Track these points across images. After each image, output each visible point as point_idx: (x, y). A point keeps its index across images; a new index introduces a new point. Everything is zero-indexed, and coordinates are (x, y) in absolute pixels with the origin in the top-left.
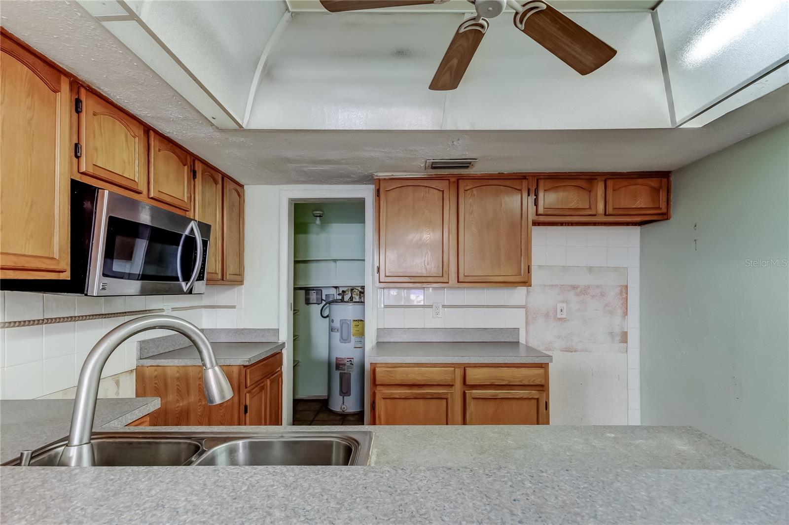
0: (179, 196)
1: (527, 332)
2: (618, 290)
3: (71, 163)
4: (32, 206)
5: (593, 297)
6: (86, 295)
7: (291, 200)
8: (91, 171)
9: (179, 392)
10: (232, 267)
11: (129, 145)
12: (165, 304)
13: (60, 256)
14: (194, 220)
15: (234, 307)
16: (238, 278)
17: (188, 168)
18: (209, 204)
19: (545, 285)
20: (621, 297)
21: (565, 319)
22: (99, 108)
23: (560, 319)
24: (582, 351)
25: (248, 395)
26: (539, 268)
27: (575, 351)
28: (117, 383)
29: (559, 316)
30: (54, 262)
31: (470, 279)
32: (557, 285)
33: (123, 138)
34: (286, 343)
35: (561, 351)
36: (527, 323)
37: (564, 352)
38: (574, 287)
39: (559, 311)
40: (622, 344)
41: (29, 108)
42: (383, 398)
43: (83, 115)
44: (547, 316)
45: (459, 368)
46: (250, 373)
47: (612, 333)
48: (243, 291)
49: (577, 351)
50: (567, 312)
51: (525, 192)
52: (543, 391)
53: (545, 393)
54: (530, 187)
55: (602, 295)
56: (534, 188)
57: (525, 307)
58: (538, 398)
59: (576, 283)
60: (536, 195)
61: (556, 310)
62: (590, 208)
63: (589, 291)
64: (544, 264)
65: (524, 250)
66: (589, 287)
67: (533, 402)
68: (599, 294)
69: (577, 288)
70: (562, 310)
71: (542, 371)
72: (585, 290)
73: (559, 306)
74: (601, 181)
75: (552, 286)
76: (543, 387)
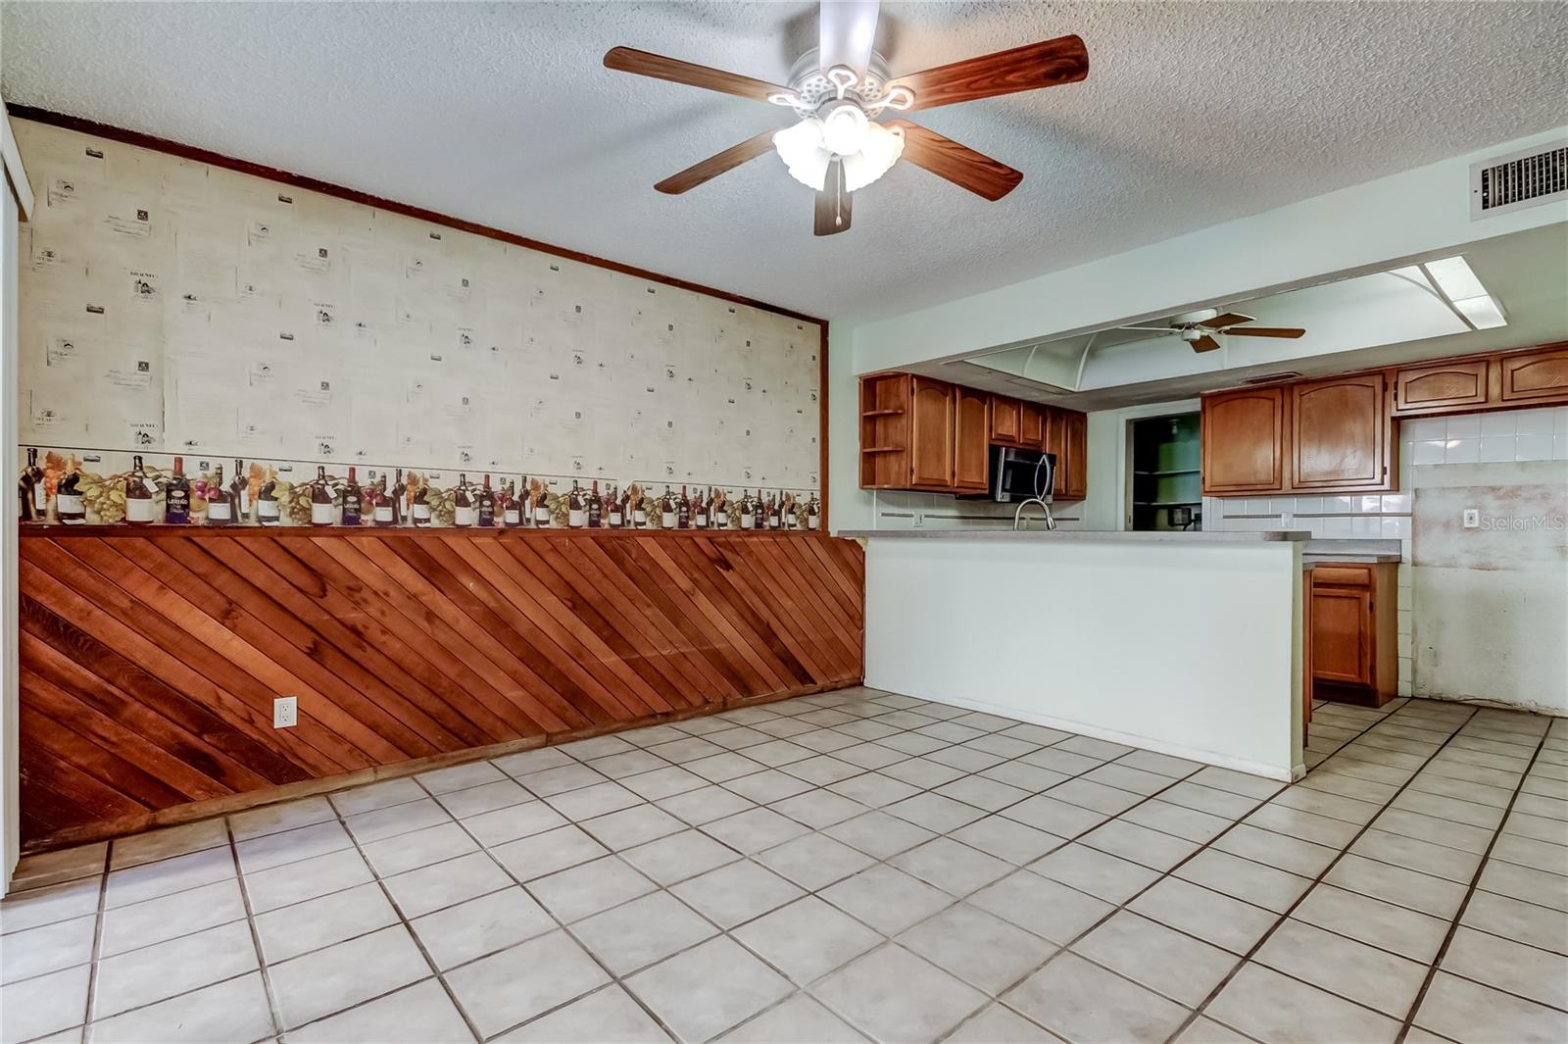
0: (1037, 437)
1: (1414, 543)
3: (990, 435)
4: (978, 459)
5: (1528, 500)
6: (995, 501)
7: (1129, 422)
8: (995, 437)
10: (1074, 485)
13: (985, 482)
14: (1045, 453)
15: (1077, 519)
16: (1081, 494)
17: (1042, 417)
18: (1056, 437)
19: (1444, 488)
21: (1478, 530)
22: (998, 403)
23: (1468, 529)
24: (1505, 569)
26: (1435, 467)
27: (1494, 569)
29: (1466, 525)
30: (983, 485)
32: (1465, 487)
35: (1471, 568)
36: (1414, 534)
37: (1475, 570)
38: (1493, 489)
39: (1466, 518)
43: (993, 409)
44: (1447, 525)
48: (1086, 505)
49: (1498, 569)
50: (1480, 521)
51: (1379, 389)
52: (1367, 591)
53: (1368, 594)
54: (1387, 381)
55: (1545, 497)
56: (1394, 381)
57: (1411, 515)
58: (1359, 598)
59: (1497, 484)
60: (1396, 388)
61: (1462, 519)
62: (1476, 396)
63: (1519, 493)
64: (1442, 462)
65: (1378, 450)
66: (1520, 488)
67: (1354, 601)
68: (1539, 497)
69: (1499, 489)
70: (1471, 518)
71: (1366, 571)
72: (1514, 492)
73: (1466, 512)
74: (1496, 361)
75: (1457, 488)
76: (1368, 586)
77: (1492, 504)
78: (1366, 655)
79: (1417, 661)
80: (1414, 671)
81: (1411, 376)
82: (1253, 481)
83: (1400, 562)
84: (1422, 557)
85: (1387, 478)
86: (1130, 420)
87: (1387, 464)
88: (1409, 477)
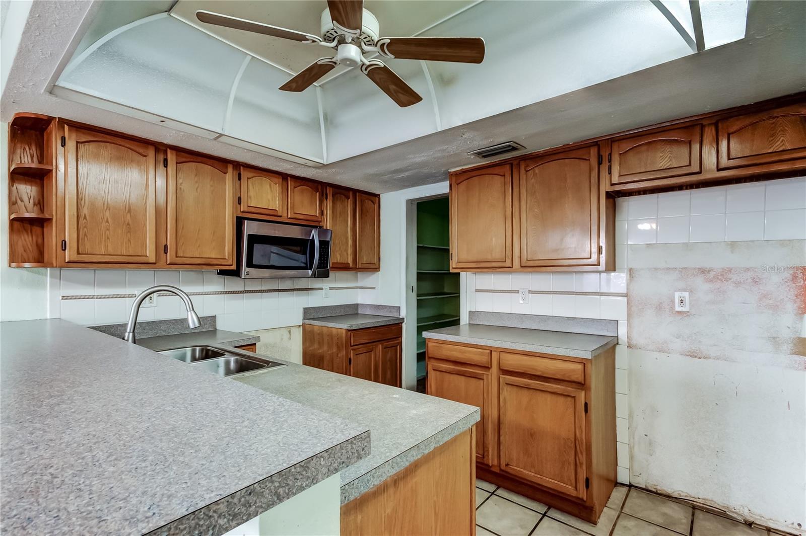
0: (312, 213)
1: (629, 325)
2: (787, 274)
3: (236, 208)
4: (214, 233)
5: (738, 284)
6: (240, 277)
7: (408, 201)
8: (246, 210)
9: (319, 343)
11: (272, 189)
12: (325, 285)
13: (228, 257)
15: (373, 288)
17: (319, 194)
18: (340, 214)
19: (656, 269)
20: (794, 285)
21: (689, 314)
22: (250, 175)
23: (680, 313)
24: (716, 358)
25: (352, 351)
26: (648, 247)
27: (705, 358)
28: (290, 332)
29: (678, 308)
30: (225, 260)
31: (531, 264)
32: (676, 268)
33: (268, 186)
34: (405, 319)
35: (683, 355)
36: (629, 316)
37: (687, 357)
38: (703, 271)
39: (677, 301)
40: (796, 357)
41: (211, 186)
42: (434, 370)
43: (242, 180)
44: (659, 308)
45: (495, 351)
46: (353, 336)
47: (774, 338)
48: (380, 275)
49: (710, 358)
50: (690, 304)
51: (594, 161)
52: (582, 389)
53: (584, 392)
54: (602, 153)
55: (756, 281)
56: (608, 153)
57: (626, 295)
58: (574, 397)
59: (706, 265)
60: (610, 161)
61: (673, 302)
62: (690, 165)
63: (731, 276)
64: (655, 242)
65: (594, 228)
66: (730, 270)
67: (569, 399)
68: (750, 280)
69: (709, 271)
70: (682, 301)
71: (580, 367)
72: (724, 275)
73: (677, 295)
74: (710, 125)
75: (667, 269)
76: (582, 385)
77: (702, 285)
78: (581, 464)
79: (633, 447)
80: (632, 458)
81: (626, 146)
82: (489, 258)
83: (618, 343)
84: (638, 340)
85: (603, 257)
86: (409, 200)
87: (603, 243)
88: (624, 257)
